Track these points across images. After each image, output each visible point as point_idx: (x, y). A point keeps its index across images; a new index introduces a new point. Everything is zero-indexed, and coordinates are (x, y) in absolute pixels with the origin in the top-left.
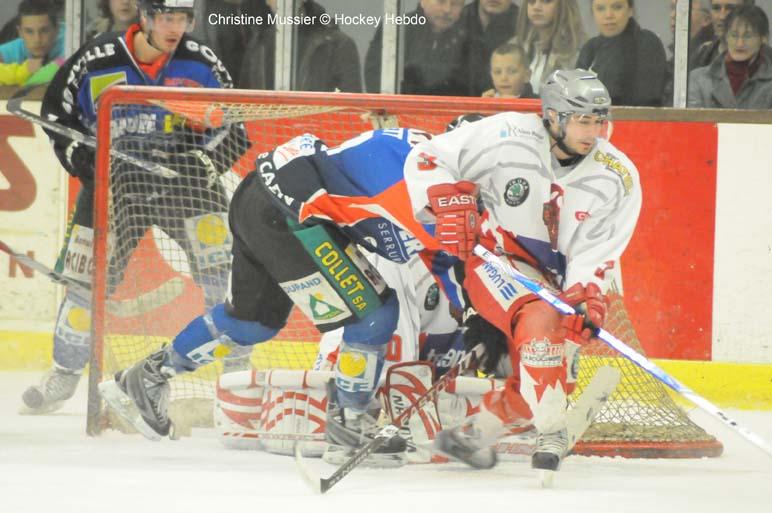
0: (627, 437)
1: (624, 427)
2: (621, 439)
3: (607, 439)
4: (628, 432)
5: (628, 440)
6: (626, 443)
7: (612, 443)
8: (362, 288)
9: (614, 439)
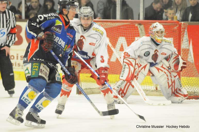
0: (195, 95)
1: (195, 93)
2: (194, 95)
3: (191, 95)
4: (196, 94)
5: (196, 95)
6: (195, 96)
7: (192, 96)
8: (37, 70)
9: (192, 95)
